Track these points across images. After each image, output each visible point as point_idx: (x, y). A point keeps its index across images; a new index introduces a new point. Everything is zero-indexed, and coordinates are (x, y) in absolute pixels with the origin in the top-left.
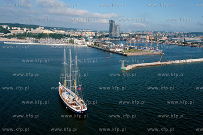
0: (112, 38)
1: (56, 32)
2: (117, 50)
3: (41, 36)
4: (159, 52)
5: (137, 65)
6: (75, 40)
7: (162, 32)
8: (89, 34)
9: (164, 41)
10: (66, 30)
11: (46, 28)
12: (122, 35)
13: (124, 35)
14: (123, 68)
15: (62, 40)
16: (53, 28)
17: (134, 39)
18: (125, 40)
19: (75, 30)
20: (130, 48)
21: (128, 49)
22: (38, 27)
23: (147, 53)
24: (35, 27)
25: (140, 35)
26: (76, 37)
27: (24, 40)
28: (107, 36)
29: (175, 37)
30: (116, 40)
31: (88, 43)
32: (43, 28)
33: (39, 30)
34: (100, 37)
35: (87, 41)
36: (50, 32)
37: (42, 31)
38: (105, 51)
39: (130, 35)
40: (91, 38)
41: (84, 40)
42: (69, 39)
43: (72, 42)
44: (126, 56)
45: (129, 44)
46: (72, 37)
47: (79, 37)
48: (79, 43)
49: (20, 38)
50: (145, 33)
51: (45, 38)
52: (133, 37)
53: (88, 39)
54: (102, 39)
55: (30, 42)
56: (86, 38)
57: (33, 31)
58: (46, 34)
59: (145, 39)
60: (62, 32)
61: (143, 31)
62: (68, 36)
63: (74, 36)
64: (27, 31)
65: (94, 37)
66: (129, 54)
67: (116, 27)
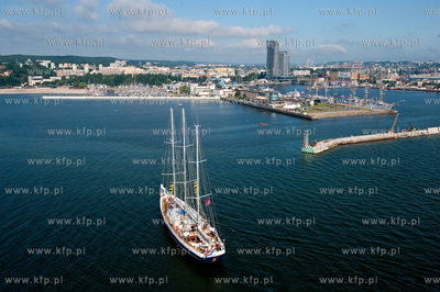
0: (273, 78)
1: (152, 70)
2: (288, 106)
3: (119, 80)
4: (384, 107)
5: (339, 140)
6: (194, 86)
7: (383, 64)
8: (222, 72)
9: (393, 84)
10: (171, 65)
11: (129, 63)
12: (296, 73)
13: (300, 73)
14: (308, 148)
15: (165, 86)
16: (144, 63)
17: (322, 79)
18: (302, 83)
19: (191, 65)
20: (317, 101)
21: (312, 103)
22: (113, 60)
23: (356, 112)
24: (107, 62)
25: (335, 70)
26: (194, 80)
27: (83, 91)
28: (262, 76)
29: (417, 73)
30: (284, 84)
31: (221, 92)
32: (124, 63)
33: (115, 68)
34: (246, 79)
35: (219, 87)
36: (139, 71)
37: (122, 69)
38: (260, 109)
39: (312, 71)
40: (227, 80)
41: (213, 87)
42: (179, 85)
43: (186, 91)
44: (309, 119)
45: (313, 92)
46: (184, 80)
47: (202, 81)
48: (202, 94)
49: (77, 87)
50: (345, 65)
51: (128, 84)
52: (320, 76)
53: (221, 83)
54: (252, 83)
55: (96, 93)
56: (216, 82)
57: (103, 70)
58: (129, 75)
59: (348, 80)
60: (165, 70)
61: (341, 63)
62: (178, 79)
63: (189, 79)
64: (90, 70)
65: (234, 79)
66: (316, 115)
67: (281, 56)
